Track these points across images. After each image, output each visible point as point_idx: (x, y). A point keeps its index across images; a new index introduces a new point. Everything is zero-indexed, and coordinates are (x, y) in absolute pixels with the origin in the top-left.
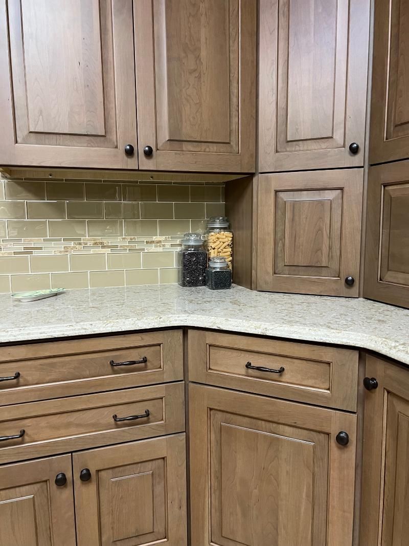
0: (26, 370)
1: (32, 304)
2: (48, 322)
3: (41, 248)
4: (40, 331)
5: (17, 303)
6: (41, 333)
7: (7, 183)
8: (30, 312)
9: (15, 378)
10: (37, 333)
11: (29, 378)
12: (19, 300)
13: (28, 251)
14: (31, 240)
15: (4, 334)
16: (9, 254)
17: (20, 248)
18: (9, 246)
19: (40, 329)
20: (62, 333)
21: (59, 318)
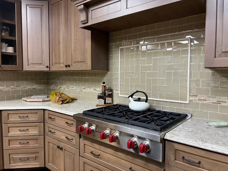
0: (204, 162)
1: (215, 129)
2: (218, 143)
3: (226, 102)
4: (212, 147)
5: (208, 126)
6: (212, 148)
7: (213, 72)
8: (212, 134)
9: (198, 163)
10: (210, 147)
11: (205, 166)
12: (210, 126)
13: (219, 102)
14: (221, 98)
15: (195, 142)
16: (210, 102)
17: (215, 100)
18: (210, 99)
19: (212, 146)
20: (222, 151)
21: (224, 142)
